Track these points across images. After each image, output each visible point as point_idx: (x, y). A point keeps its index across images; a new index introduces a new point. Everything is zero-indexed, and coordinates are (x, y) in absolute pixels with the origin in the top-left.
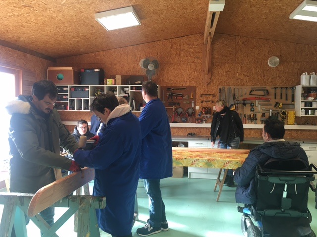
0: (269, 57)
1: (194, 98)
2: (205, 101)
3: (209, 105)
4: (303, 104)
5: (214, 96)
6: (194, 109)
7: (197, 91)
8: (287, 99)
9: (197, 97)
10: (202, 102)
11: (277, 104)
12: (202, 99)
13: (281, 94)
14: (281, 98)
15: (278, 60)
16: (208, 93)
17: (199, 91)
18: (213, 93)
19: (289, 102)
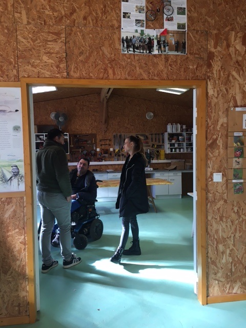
0: (147, 112)
1: (96, 143)
2: (104, 145)
3: (107, 147)
4: (169, 145)
5: (110, 140)
6: (96, 151)
7: (97, 137)
8: (159, 142)
9: (98, 142)
10: (101, 145)
11: (153, 145)
12: (101, 143)
13: (156, 138)
14: (156, 141)
15: (153, 114)
16: (105, 139)
17: (99, 137)
18: (109, 138)
19: (161, 144)
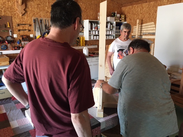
1: (11, 27)
2: (22, 30)
3: (26, 33)
5: (30, 25)
6: (12, 37)
7: (13, 20)
10: (19, 30)
12: (19, 28)
16: (24, 23)
18: (28, 23)
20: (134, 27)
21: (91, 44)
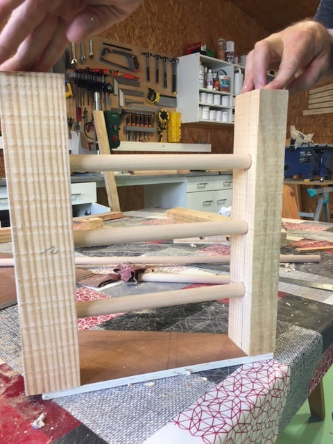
8: (165, 85)
11: (152, 93)
13: (157, 71)
14: (157, 80)
19: (168, 91)
20: (311, 92)
21: (193, 139)
